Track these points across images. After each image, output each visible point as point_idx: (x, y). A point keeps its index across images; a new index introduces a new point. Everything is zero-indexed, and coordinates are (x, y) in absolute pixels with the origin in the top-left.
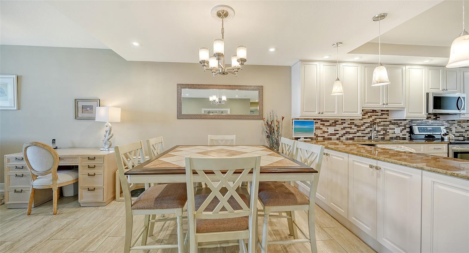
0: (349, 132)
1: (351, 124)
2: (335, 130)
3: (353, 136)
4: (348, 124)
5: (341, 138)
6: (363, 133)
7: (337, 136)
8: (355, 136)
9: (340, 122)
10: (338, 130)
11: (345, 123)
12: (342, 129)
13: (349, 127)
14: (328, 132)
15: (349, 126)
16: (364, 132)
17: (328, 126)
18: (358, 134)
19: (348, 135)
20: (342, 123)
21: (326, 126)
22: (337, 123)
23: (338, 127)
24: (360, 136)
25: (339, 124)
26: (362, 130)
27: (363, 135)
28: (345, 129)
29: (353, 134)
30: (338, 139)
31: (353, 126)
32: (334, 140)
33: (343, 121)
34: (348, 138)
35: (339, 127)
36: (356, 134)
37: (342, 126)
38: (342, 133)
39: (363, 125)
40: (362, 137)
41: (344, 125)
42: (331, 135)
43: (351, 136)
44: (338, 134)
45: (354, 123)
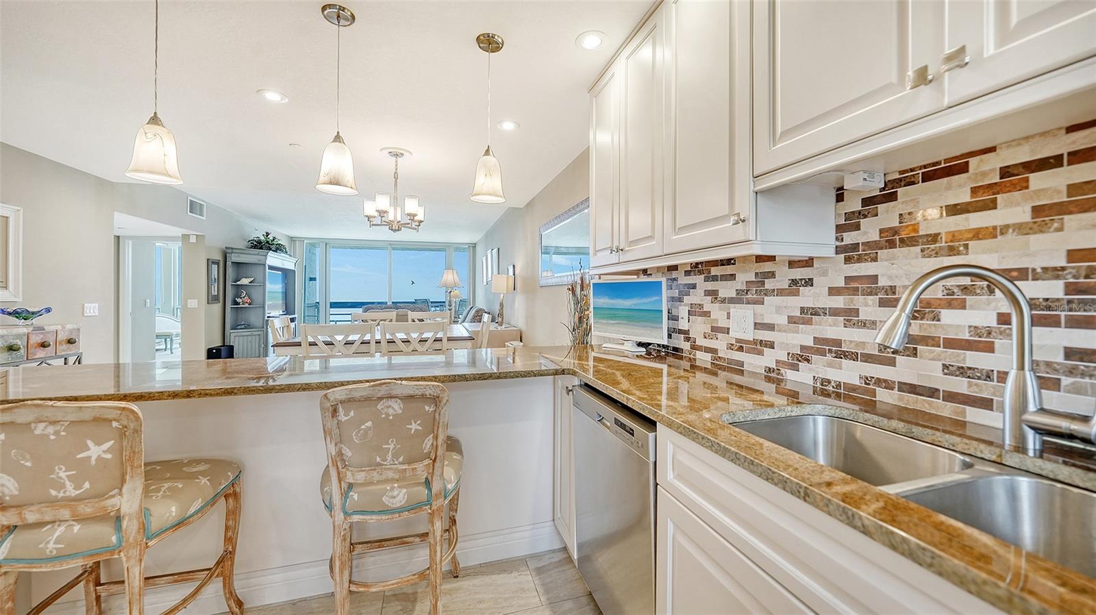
0: (838, 343)
1: (855, 291)
2: (757, 326)
3: (867, 380)
4: (833, 291)
5: (789, 375)
6: (963, 371)
7: (769, 359)
8: (879, 382)
9: (784, 276)
10: (771, 327)
11: (809, 282)
12: (792, 320)
13: (835, 312)
14: (727, 331)
15: (839, 302)
16: (973, 359)
17: (732, 301)
18: (905, 370)
19: (830, 365)
20: (794, 282)
21: (723, 301)
22: (769, 284)
23: (776, 309)
24: (933, 393)
25: (781, 292)
26: (951, 344)
27: (961, 385)
28: (809, 322)
29: (868, 358)
30: (772, 375)
31: (868, 307)
32: (754, 374)
33: (799, 273)
34: (829, 382)
35: (779, 310)
36: (892, 363)
37: (794, 304)
38: (794, 346)
39: (959, 295)
40: (951, 397)
41: (807, 297)
42: (741, 349)
43: (849, 373)
44: (771, 345)
45: (874, 279)
